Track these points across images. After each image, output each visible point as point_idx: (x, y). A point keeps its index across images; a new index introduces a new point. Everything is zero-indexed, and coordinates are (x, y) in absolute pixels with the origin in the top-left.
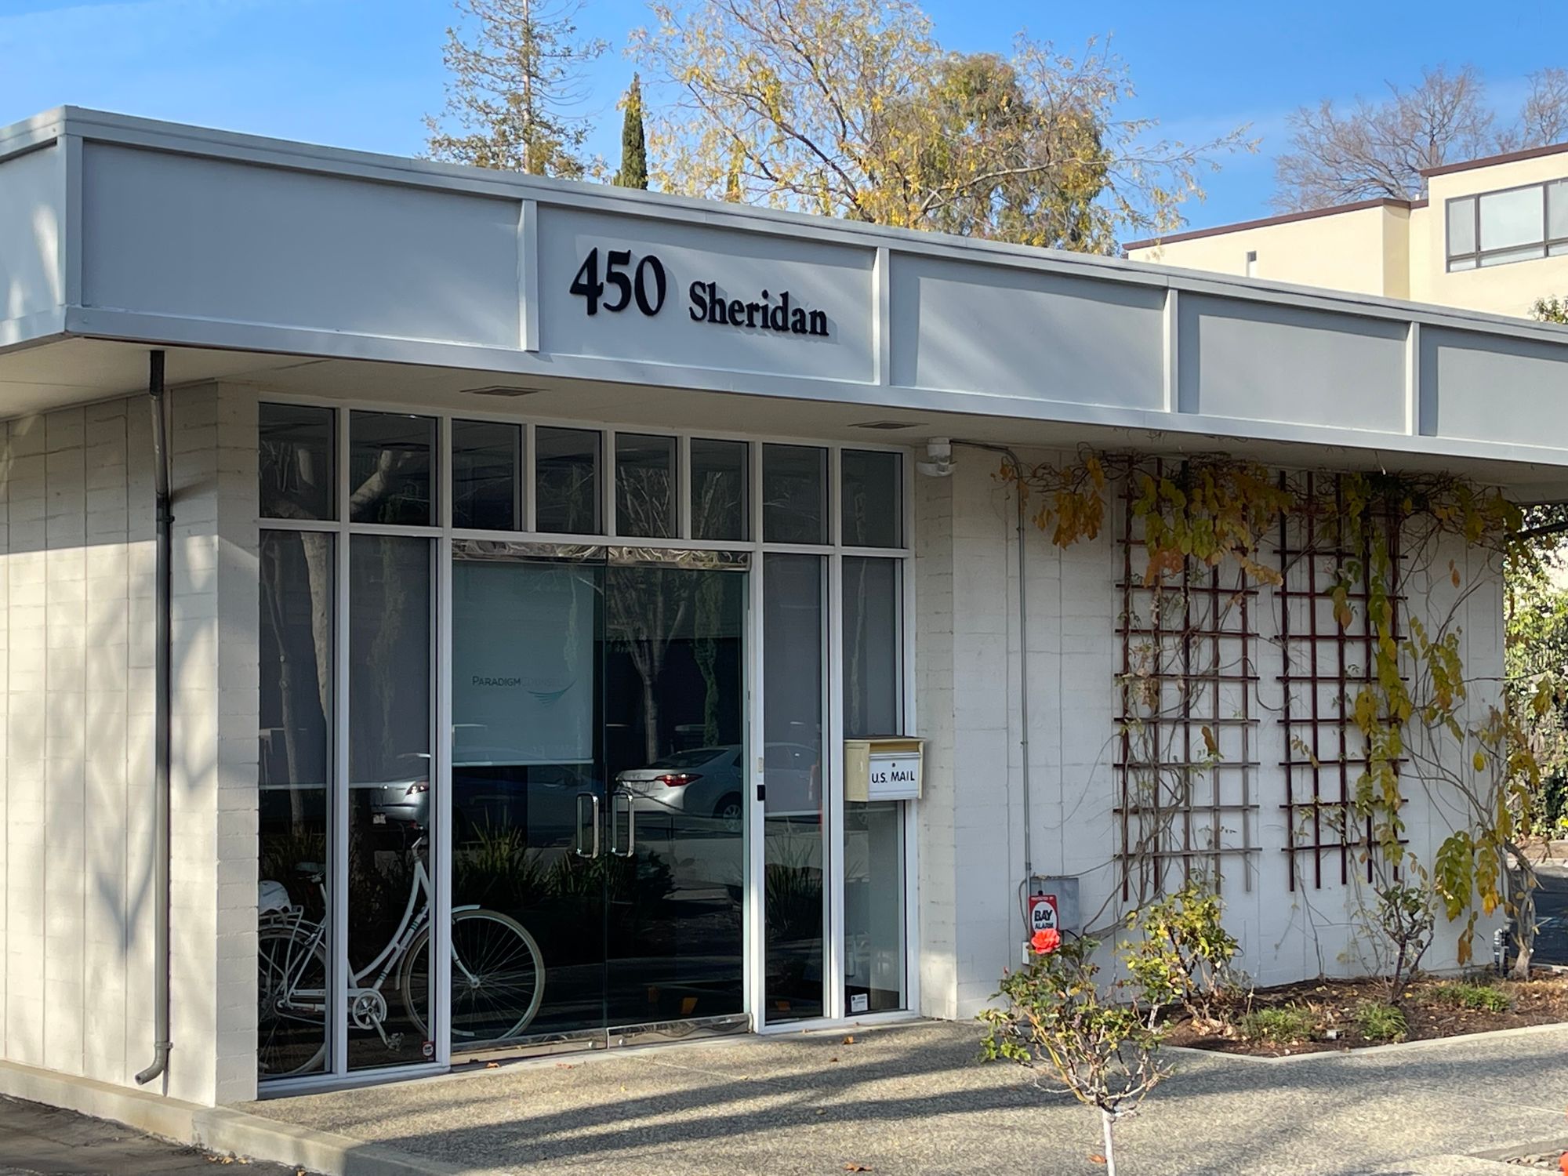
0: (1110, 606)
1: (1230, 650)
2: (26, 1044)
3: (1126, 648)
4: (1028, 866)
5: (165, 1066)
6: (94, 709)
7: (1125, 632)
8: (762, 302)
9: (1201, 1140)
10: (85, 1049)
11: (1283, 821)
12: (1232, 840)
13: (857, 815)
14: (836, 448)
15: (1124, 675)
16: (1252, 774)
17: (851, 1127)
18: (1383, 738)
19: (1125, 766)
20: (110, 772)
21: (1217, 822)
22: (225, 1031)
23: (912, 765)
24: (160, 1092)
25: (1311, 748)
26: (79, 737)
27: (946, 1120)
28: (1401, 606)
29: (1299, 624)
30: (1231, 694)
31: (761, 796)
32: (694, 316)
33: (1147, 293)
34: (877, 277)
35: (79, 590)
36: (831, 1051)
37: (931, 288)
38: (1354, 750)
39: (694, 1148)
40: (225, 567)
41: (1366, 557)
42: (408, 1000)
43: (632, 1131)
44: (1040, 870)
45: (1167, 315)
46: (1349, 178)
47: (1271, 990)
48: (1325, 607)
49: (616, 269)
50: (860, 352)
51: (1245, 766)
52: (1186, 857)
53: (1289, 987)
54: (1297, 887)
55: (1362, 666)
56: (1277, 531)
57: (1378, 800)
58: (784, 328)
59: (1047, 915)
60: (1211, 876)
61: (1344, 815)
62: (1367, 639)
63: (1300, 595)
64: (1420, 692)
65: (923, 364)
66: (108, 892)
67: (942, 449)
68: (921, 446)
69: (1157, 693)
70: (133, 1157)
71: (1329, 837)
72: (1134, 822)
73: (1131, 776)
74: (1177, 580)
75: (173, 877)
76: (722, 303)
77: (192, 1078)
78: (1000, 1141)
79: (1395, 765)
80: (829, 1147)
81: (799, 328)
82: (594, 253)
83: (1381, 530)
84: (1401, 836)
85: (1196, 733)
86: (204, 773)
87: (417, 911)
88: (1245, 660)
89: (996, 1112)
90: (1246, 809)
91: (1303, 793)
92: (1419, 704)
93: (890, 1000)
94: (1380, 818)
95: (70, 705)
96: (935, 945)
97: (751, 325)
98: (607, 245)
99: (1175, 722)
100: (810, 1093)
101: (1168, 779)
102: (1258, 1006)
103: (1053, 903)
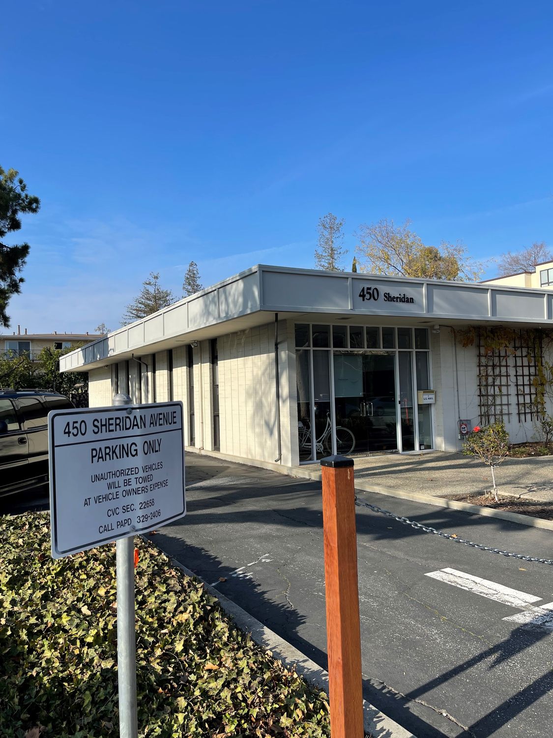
0: (476, 360)
1: (503, 369)
2: (252, 455)
3: (480, 369)
4: (459, 418)
5: (280, 459)
6: (263, 387)
7: (479, 366)
8: (399, 296)
9: (508, 475)
10: (264, 455)
11: (517, 407)
12: (505, 411)
13: (420, 407)
14: (413, 328)
15: (480, 376)
16: (509, 397)
17: (427, 472)
18: (539, 388)
19: (480, 395)
20: (267, 399)
21: (502, 408)
22: (292, 451)
23: (433, 396)
24: (280, 464)
25: (523, 390)
26: (260, 393)
27: (448, 471)
28: (543, 359)
29: (519, 363)
30: (504, 380)
31: (399, 403)
32: (385, 300)
33: (485, 290)
34: (424, 290)
35: (259, 364)
36: (418, 457)
37: (436, 292)
38: (533, 391)
39: (393, 475)
40: (289, 357)
41: (534, 348)
42: (327, 446)
43: (379, 472)
44: (462, 418)
45: (489, 295)
46: (515, 268)
47: (515, 445)
48: (525, 359)
49: (368, 291)
50: (421, 306)
51: (508, 395)
52: (495, 415)
53: (520, 444)
54: (521, 422)
55: (534, 372)
56: (513, 343)
57: (539, 402)
58: (404, 302)
59: (464, 428)
60: (501, 419)
61: (531, 406)
62: (535, 366)
63: (519, 357)
64: (548, 378)
65: (435, 308)
66: (267, 424)
67: (437, 327)
68: (432, 327)
69: (487, 379)
70: (276, 477)
71: (528, 411)
72: (483, 408)
73: (482, 398)
74: (491, 354)
75: (281, 420)
76: (391, 297)
77: (286, 461)
78: (461, 475)
79: (543, 394)
80: (423, 476)
81: (407, 302)
82: (364, 288)
83: (538, 342)
84: (545, 410)
85: (496, 388)
86: (286, 399)
87: (328, 427)
88: (507, 372)
89: (459, 469)
90: (508, 405)
91: (521, 401)
92: (548, 380)
93: (429, 447)
94: (539, 406)
95: (258, 387)
96: (439, 435)
97: (397, 301)
98: (366, 286)
99: (491, 386)
100: (416, 465)
101: (490, 398)
102: (514, 448)
103: (466, 425)
